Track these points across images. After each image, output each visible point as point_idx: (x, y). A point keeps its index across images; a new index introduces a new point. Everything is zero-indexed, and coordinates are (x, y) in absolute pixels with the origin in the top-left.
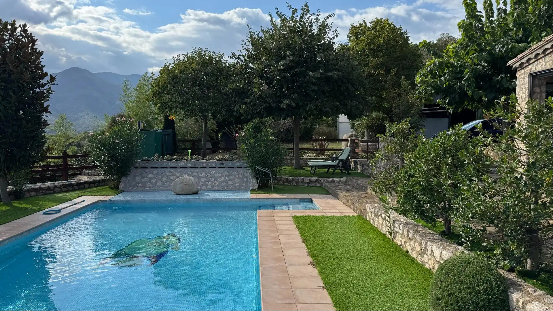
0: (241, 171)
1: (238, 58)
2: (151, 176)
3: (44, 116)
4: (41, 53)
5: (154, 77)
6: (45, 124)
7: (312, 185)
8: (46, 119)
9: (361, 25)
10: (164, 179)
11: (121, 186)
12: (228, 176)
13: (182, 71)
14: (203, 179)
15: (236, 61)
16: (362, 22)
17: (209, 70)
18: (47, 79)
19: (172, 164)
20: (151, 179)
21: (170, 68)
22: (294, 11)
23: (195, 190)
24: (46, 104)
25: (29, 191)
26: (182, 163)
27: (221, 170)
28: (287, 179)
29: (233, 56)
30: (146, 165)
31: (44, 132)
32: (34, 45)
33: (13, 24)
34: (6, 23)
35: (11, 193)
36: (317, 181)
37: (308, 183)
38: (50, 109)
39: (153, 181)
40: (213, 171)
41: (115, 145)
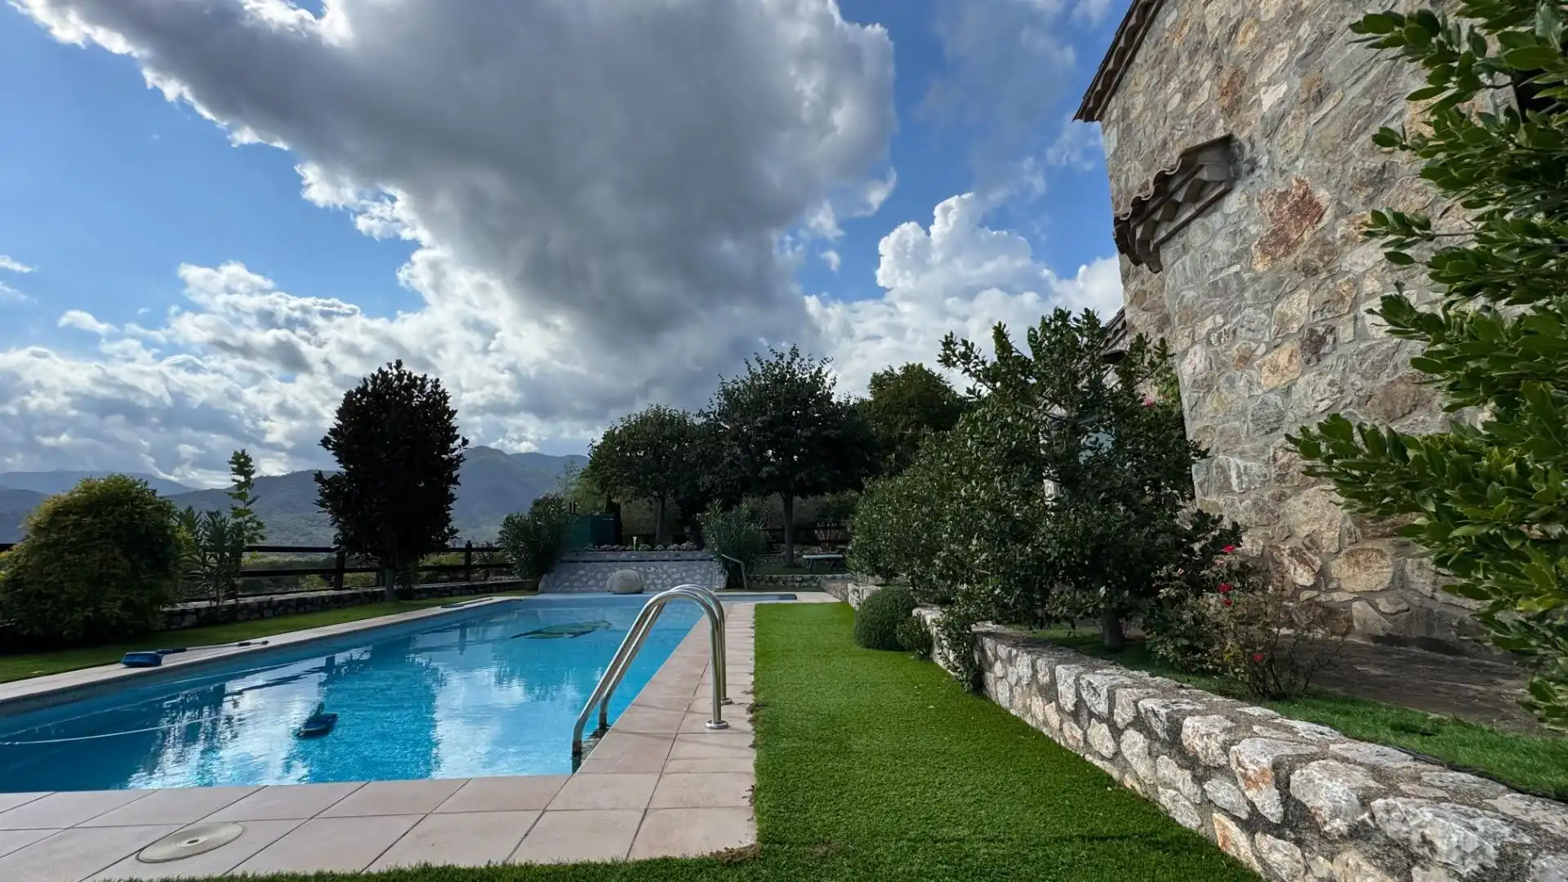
0: (704, 564)
1: (706, 416)
2: (582, 572)
3: (453, 489)
4: (454, 412)
5: (595, 444)
6: (451, 498)
7: (805, 584)
8: (454, 491)
9: (886, 373)
10: (599, 576)
11: (541, 585)
12: (686, 571)
13: (631, 436)
14: (651, 576)
15: (705, 420)
16: (888, 369)
17: (667, 432)
18: (459, 441)
19: (610, 556)
20: (581, 576)
21: (617, 432)
22: (781, 357)
23: (639, 587)
24: (455, 473)
25: (418, 591)
26: (624, 555)
27: (676, 564)
28: (771, 578)
29: (701, 414)
30: (577, 558)
31: (450, 509)
32: (446, 402)
33: (424, 378)
34: (416, 378)
35: (397, 592)
36: (812, 578)
37: (801, 582)
38: (459, 480)
39: (585, 579)
40: (666, 566)
41: (537, 529)
